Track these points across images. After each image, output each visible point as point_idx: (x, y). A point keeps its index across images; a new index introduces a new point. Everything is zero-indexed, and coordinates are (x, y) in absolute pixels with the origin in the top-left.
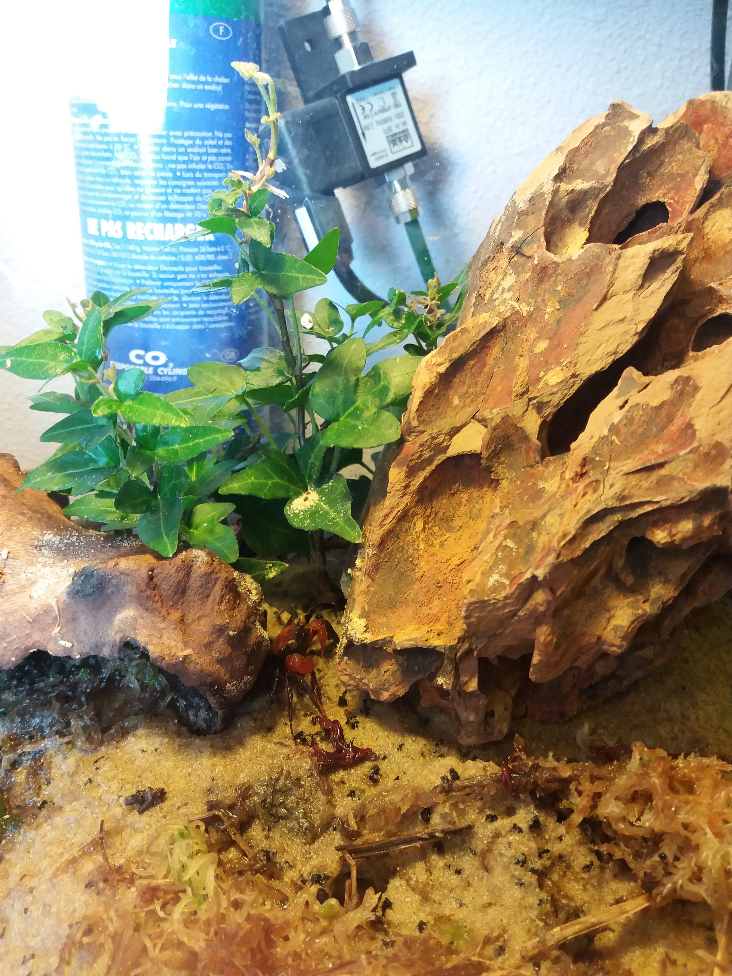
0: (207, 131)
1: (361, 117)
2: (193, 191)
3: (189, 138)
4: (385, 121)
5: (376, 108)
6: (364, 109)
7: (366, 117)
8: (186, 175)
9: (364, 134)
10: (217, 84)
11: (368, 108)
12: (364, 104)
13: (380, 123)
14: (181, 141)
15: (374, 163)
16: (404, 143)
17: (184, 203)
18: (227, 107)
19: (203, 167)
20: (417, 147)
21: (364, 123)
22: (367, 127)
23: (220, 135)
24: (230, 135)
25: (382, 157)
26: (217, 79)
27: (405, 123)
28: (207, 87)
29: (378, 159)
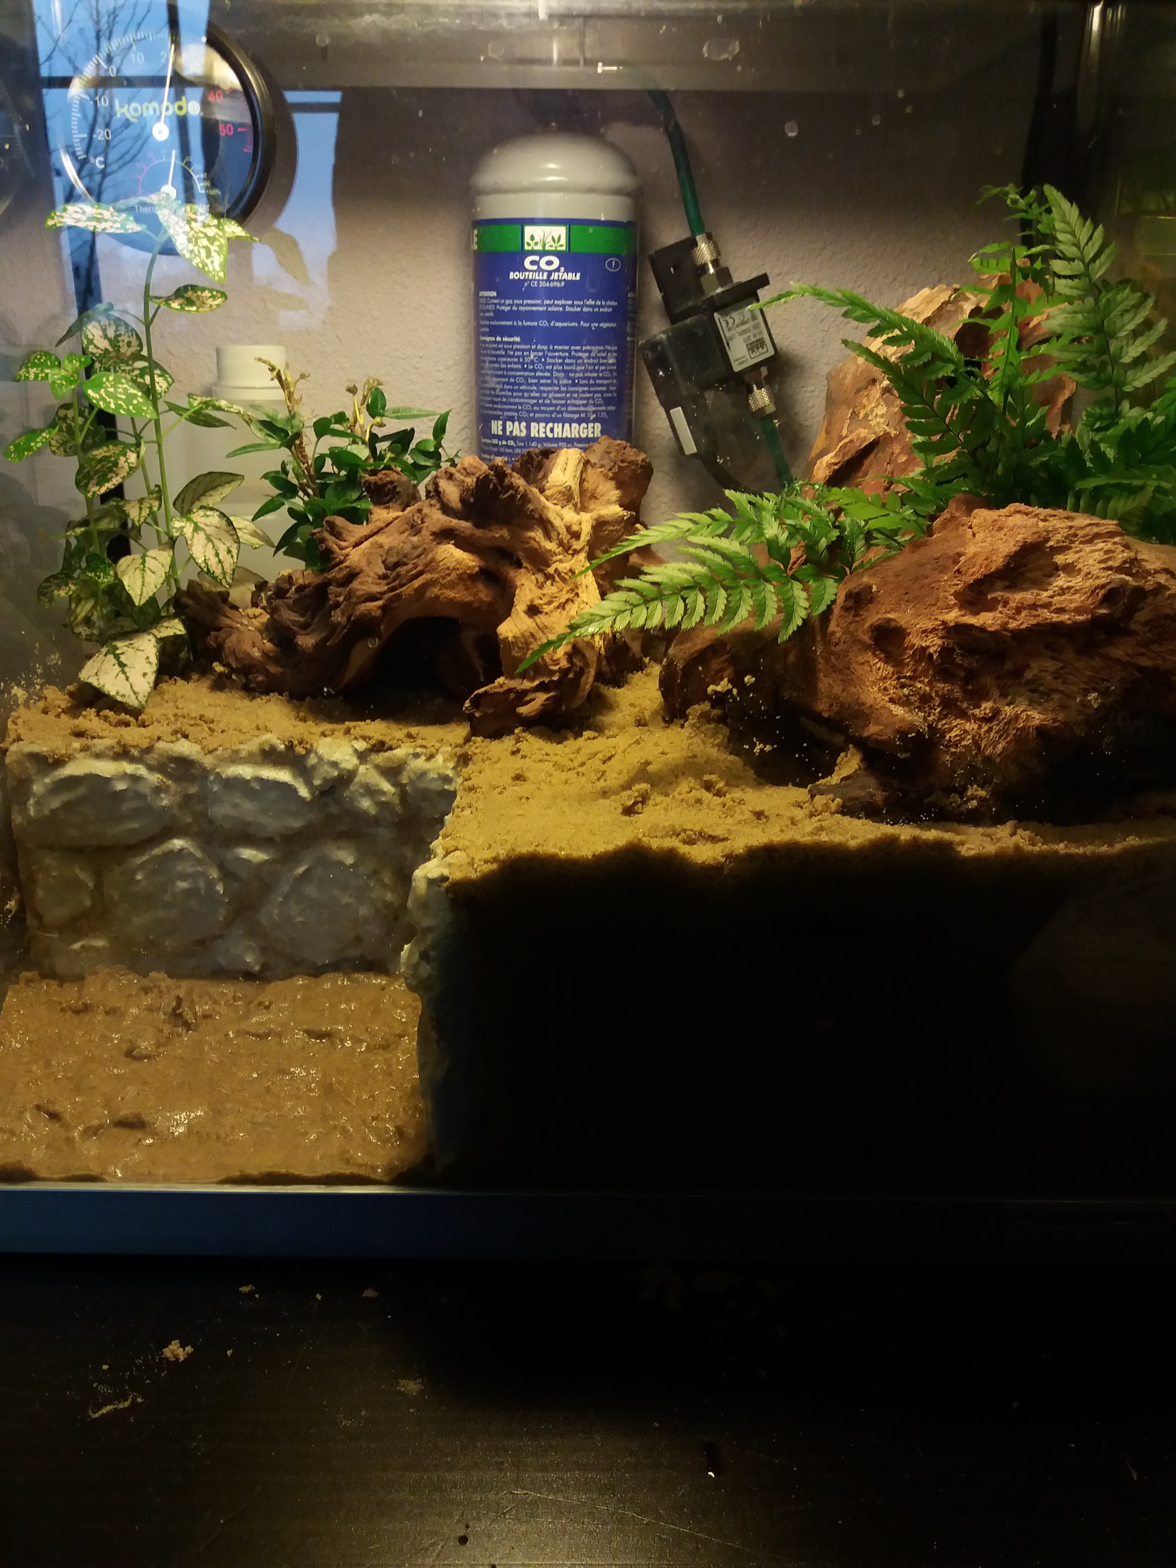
0: (600, 345)
1: (725, 330)
2: (588, 395)
3: (586, 351)
4: (745, 332)
5: (737, 322)
6: (727, 323)
7: (729, 330)
8: (582, 382)
9: (728, 344)
10: (609, 307)
11: (731, 321)
12: (727, 318)
13: (740, 334)
14: (580, 354)
15: (737, 368)
16: (761, 350)
17: (579, 406)
18: (615, 325)
19: (596, 375)
20: (771, 352)
21: (728, 334)
22: (731, 339)
23: (610, 348)
24: (616, 348)
25: (743, 362)
26: (609, 303)
27: (761, 333)
28: (601, 310)
29: (740, 364)
